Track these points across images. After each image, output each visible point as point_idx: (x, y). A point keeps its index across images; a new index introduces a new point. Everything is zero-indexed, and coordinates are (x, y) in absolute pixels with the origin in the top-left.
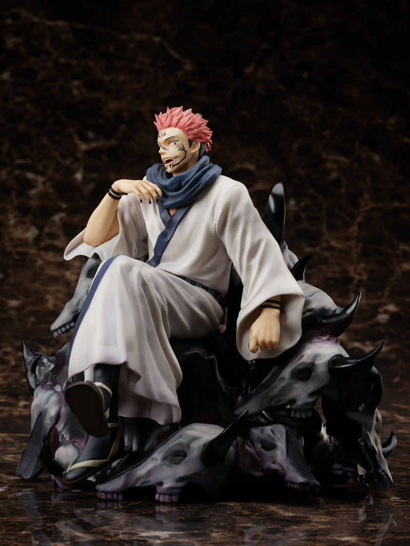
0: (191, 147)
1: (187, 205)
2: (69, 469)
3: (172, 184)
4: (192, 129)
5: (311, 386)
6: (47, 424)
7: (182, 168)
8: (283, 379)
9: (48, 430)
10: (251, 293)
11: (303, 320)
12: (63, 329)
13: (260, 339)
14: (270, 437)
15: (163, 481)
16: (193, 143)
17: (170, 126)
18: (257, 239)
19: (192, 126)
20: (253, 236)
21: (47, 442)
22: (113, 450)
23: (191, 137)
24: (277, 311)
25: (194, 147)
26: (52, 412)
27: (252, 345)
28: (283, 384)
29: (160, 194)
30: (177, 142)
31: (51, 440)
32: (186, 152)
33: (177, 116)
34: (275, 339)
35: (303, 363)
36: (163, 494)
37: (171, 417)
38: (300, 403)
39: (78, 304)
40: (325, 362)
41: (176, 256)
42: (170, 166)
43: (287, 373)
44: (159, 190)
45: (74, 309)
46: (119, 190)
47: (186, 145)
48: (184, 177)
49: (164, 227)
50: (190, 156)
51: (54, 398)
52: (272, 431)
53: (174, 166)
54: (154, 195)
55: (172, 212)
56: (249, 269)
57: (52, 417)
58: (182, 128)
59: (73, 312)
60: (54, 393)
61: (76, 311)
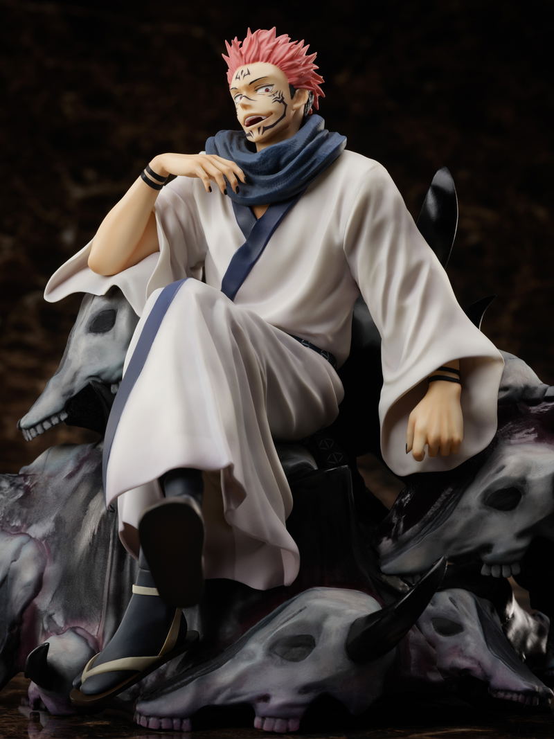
0: (295, 99)
1: (287, 200)
2: (86, 674)
3: (264, 159)
4: (296, 67)
5: (520, 520)
6: (17, 597)
7: (278, 134)
8: (468, 509)
9: (17, 610)
10: (408, 355)
11: (501, 402)
12: (47, 425)
13: (432, 435)
14: (451, 611)
15: (272, 693)
16: (297, 91)
17: (256, 60)
18: (414, 260)
19: (296, 61)
20: (409, 254)
21: (15, 631)
22: (171, 636)
23: (294, 80)
24: (456, 387)
25: (299, 98)
26: (28, 575)
27: (418, 446)
28: (471, 516)
29: (242, 178)
30: (270, 88)
31: (25, 626)
32: (286, 105)
33: (268, 42)
34: (457, 435)
35: (504, 479)
36: (270, 717)
37: (280, 574)
38: (499, 550)
39: (73, 380)
40: (547, 477)
41: (266, 292)
42: (259, 129)
43: (473, 497)
44: (239, 171)
45: (66, 390)
46: (163, 170)
47: (287, 94)
48: (286, 148)
49: (244, 240)
50: (293, 112)
51: (29, 551)
52: (451, 599)
53: (265, 129)
54: (233, 180)
55: (260, 213)
56: (401, 312)
57: (29, 584)
58: (279, 63)
59: (64, 395)
60: (29, 541)
61: (71, 392)
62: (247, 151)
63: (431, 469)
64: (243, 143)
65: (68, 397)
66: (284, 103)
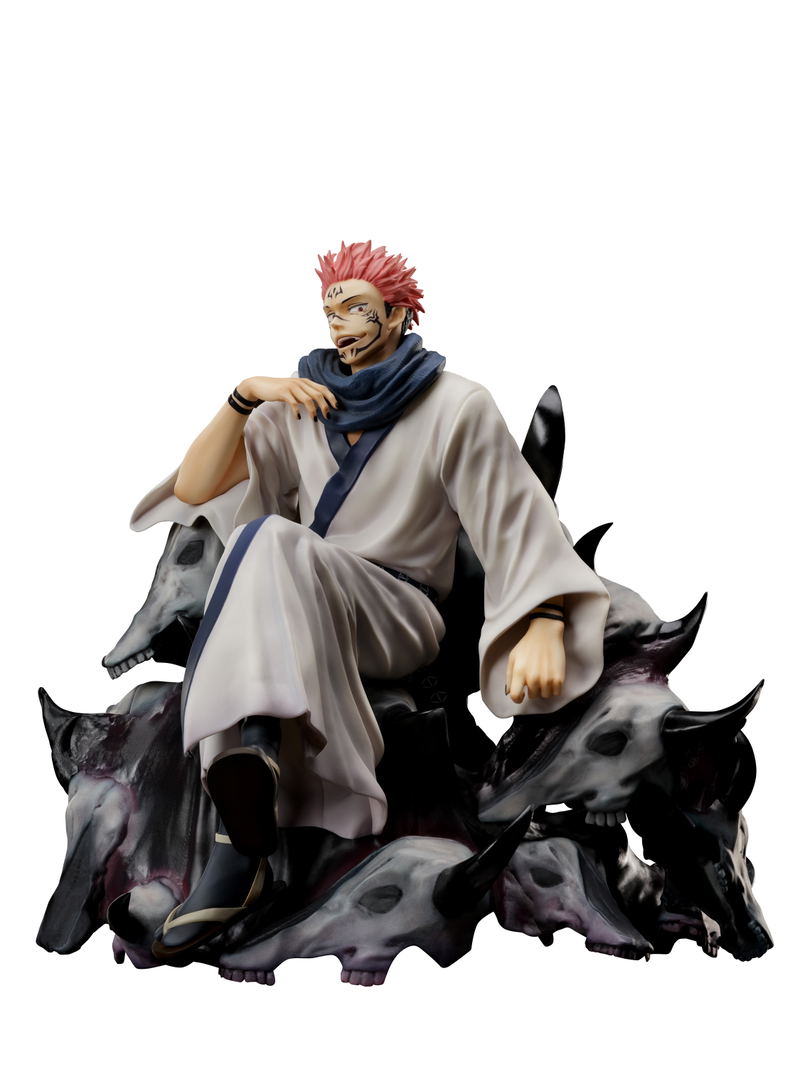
0: (391, 318)
1: (382, 425)
2: (168, 925)
3: (356, 385)
4: (393, 283)
5: (625, 766)
6: (101, 844)
7: (374, 355)
8: (570, 752)
9: (102, 857)
10: (508, 591)
13: (531, 677)
14: (551, 861)
15: (357, 945)
16: (393, 309)
17: (349, 277)
18: (516, 490)
19: (393, 277)
20: (511, 483)
21: (99, 880)
22: (256, 886)
23: (390, 297)
24: (558, 625)
25: (395, 316)
26: (112, 821)
27: (516, 688)
28: (572, 762)
29: (334, 403)
30: (364, 307)
31: (108, 878)
32: (381, 325)
33: (362, 258)
34: (558, 676)
35: (609, 723)
36: (356, 970)
37: (368, 822)
38: (603, 797)
39: (160, 615)
40: (653, 721)
41: (360, 523)
42: (352, 350)
43: (577, 741)
44: (330, 396)
45: (153, 625)
47: (382, 313)
48: (379, 372)
49: (337, 467)
50: (388, 332)
51: (114, 796)
52: (552, 849)
53: (358, 350)
54: (323, 405)
55: (353, 439)
56: (502, 545)
57: (113, 832)
58: (374, 280)
59: (150, 631)
60: (113, 786)
61: (157, 628)
62: (340, 373)
63: (533, 711)
64: (336, 363)
65: (154, 633)
66: (379, 323)
